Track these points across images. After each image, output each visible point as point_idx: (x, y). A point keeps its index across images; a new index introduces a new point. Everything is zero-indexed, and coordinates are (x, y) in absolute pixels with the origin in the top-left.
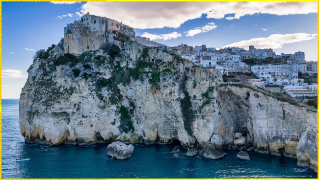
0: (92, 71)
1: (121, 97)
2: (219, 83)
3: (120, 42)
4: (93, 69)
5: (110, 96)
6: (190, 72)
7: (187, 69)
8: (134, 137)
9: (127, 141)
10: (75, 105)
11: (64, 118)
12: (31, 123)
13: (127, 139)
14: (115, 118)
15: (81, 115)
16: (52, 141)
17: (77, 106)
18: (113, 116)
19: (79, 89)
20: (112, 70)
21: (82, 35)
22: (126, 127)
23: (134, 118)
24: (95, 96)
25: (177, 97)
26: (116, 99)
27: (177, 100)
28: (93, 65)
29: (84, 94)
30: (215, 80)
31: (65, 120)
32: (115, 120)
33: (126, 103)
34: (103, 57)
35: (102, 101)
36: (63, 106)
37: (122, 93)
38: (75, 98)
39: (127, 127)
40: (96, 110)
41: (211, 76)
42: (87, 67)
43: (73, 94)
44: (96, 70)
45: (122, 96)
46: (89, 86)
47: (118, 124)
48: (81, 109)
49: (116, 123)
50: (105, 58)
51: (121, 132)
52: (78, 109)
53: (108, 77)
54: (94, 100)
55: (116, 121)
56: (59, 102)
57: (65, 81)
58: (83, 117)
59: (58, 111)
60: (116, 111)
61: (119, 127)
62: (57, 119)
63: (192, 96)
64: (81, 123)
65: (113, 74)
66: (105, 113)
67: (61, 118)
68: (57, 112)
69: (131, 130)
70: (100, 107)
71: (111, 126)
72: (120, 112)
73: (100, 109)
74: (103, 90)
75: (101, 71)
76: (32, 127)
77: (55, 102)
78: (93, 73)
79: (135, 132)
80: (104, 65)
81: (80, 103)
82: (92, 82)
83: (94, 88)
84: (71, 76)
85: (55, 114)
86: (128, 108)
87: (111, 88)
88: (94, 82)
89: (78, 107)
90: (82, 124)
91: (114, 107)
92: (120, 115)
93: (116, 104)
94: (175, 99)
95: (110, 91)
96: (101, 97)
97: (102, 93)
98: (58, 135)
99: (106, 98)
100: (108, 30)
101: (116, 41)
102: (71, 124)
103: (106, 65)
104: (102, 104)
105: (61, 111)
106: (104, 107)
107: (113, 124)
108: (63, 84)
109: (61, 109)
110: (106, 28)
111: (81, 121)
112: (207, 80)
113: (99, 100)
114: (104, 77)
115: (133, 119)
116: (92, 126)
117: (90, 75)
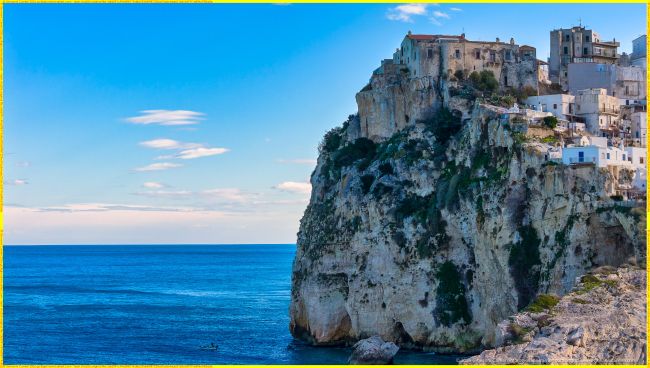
0: (395, 178)
1: (445, 242)
2: (595, 204)
3: (465, 101)
4: (396, 174)
5: (418, 236)
6: (535, 178)
7: (530, 172)
8: (466, 337)
9: (448, 345)
10: (357, 258)
11: (339, 286)
12: (296, 297)
13: (450, 341)
14: (427, 289)
15: (365, 283)
16: (317, 337)
17: (361, 260)
18: (423, 287)
19: (368, 222)
20: (436, 175)
21: (393, 90)
22: (446, 312)
23: (473, 292)
24: (389, 239)
25: (508, 241)
26: (432, 245)
27: (506, 247)
28: (398, 165)
29: (374, 234)
30: (587, 198)
31: (341, 291)
32: (427, 294)
33: (458, 256)
34: (422, 142)
35: (403, 251)
36: (338, 260)
37: (449, 231)
38: (359, 243)
39: (450, 312)
40: (392, 271)
41: (579, 186)
42: (387, 169)
43: (357, 234)
44: (403, 176)
45: (448, 239)
46: (382, 214)
47: (432, 305)
48: (368, 268)
49: (430, 303)
50: (425, 145)
51: (438, 325)
52: (363, 268)
53: (424, 191)
54: (387, 246)
55: (429, 298)
56: (330, 252)
57: (347, 203)
58: (371, 285)
59: (330, 272)
60: (428, 274)
61: (433, 312)
62: (325, 290)
63: (543, 238)
64: (365, 301)
65: (437, 183)
66: (408, 279)
67: (334, 287)
68: (328, 273)
69: (461, 321)
70: (397, 264)
71: (419, 308)
72: (438, 276)
73: (398, 269)
74: (406, 225)
75: (414, 178)
76: (297, 305)
77: (324, 252)
78: (397, 183)
79: (472, 326)
80: (418, 162)
81: (368, 253)
82: (389, 205)
83: (390, 219)
84: (357, 193)
85: (324, 278)
86: (464, 266)
87: (424, 218)
88: (393, 206)
89: (363, 262)
90: (368, 301)
91: (425, 264)
92: (438, 283)
93: (429, 256)
94: (501, 245)
95: (419, 226)
96: (401, 240)
97: (404, 230)
98: (326, 323)
99: (410, 242)
100: (445, 71)
101: (454, 99)
102: (351, 300)
103: (423, 162)
104: (403, 256)
105: (335, 272)
106: (404, 265)
107: (424, 303)
108: (344, 209)
109: (334, 267)
110: (441, 67)
111: (366, 295)
112: (567, 198)
113: (397, 246)
114: (418, 191)
115: (472, 294)
116: (384, 306)
117: (388, 190)
